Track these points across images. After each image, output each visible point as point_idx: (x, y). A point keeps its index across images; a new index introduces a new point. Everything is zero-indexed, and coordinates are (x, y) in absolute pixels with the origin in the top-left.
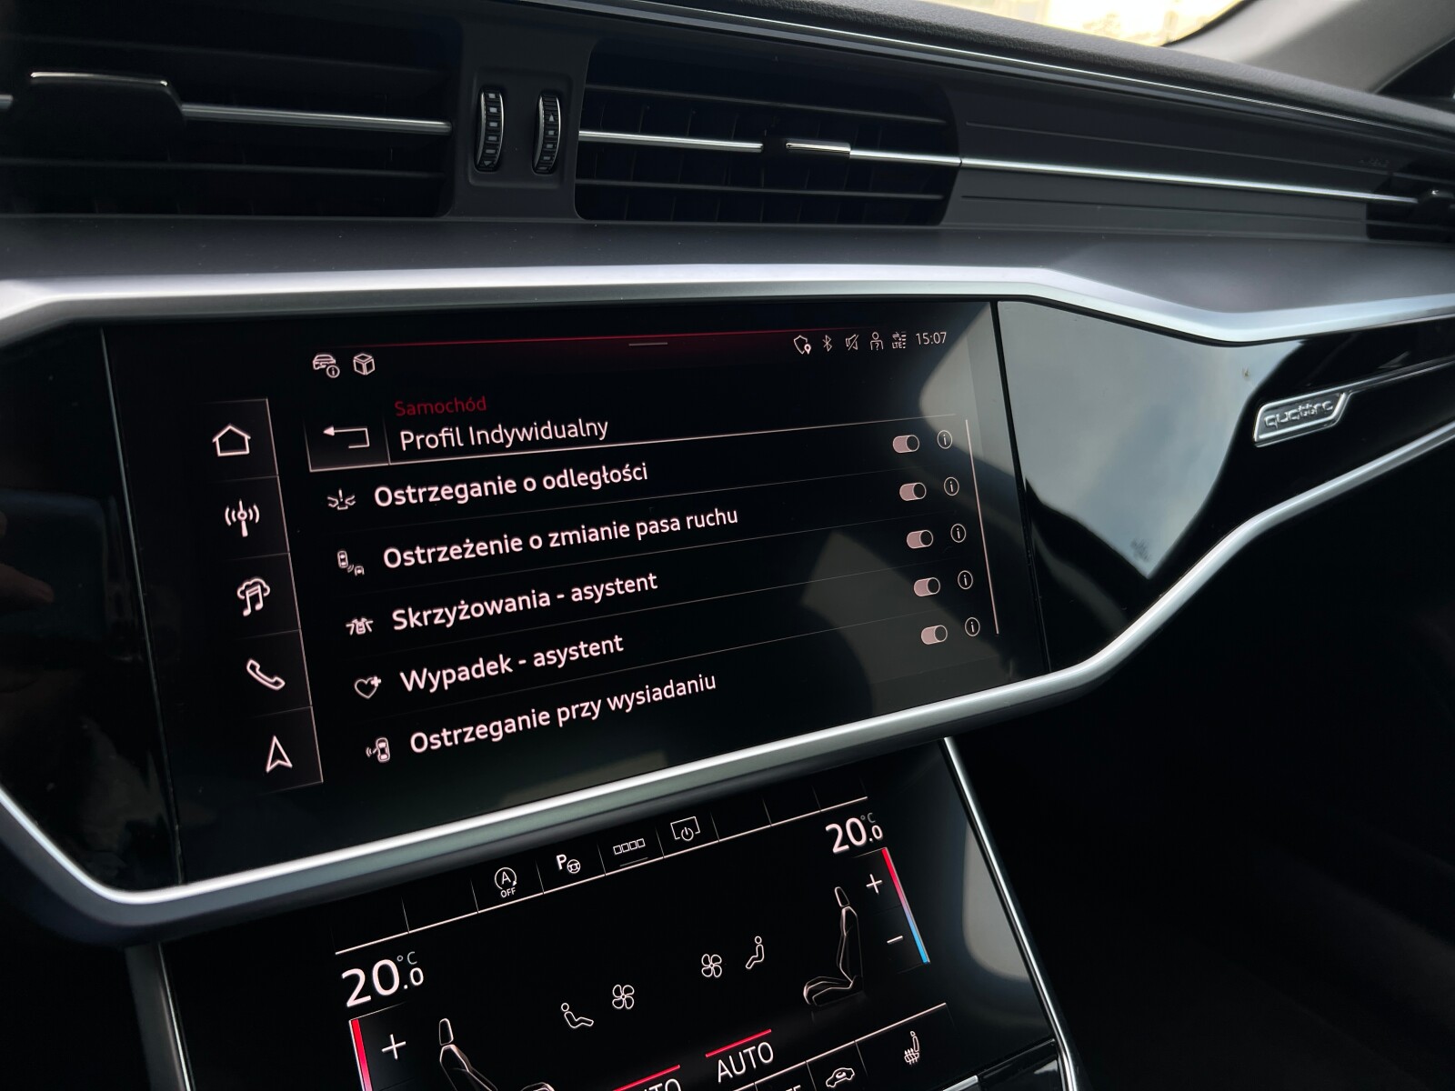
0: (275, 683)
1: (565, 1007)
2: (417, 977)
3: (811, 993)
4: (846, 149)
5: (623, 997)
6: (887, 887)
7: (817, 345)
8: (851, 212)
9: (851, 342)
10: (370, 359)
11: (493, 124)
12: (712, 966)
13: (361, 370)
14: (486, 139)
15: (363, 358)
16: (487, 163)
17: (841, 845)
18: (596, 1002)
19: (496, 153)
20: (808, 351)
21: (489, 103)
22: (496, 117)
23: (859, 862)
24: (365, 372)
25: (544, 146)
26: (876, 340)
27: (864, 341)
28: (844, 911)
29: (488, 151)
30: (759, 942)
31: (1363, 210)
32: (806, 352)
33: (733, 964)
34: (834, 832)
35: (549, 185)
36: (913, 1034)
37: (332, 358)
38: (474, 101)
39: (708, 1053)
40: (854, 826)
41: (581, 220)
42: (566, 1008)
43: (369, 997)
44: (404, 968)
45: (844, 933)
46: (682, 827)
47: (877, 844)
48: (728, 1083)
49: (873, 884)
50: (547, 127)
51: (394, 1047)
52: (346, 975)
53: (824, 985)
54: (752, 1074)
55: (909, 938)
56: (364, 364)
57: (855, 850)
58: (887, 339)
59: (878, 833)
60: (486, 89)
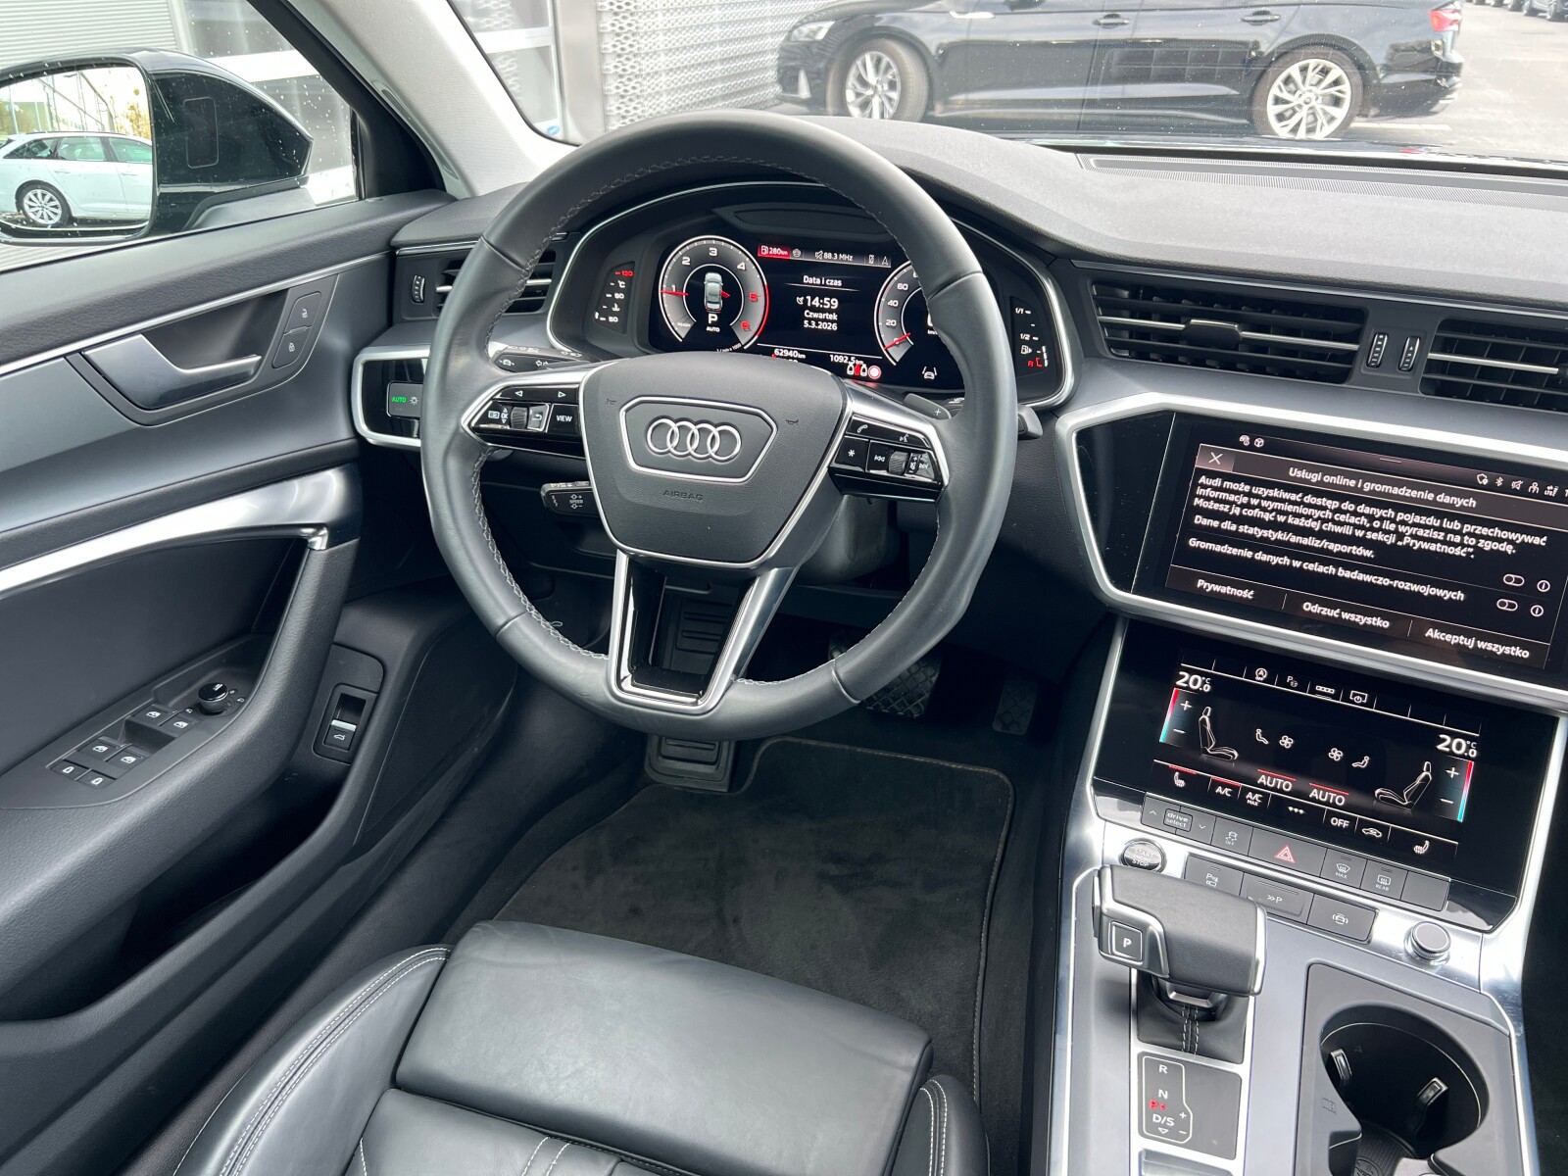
2: (1207, 688)
3: (1381, 793)
5: (1286, 742)
6: (1460, 778)
9: (1516, 485)
10: (1262, 441)
11: (1379, 349)
12: (1336, 755)
13: (1257, 445)
14: (1374, 354)
16: (1372, 364)
18: (1274, 738)
19: (1378, 361)
21: (1379, 340)
22: (1381, 346)
23: (1449, 759)
25: (1405, 360)
28: (1423, 774)
29: (1374, 360)
30: (1367, 759)
33: (1347, 761)
35: (1407, 377)
37: (1249, 438)
38: (1370, 338)
39: (1312, 783)
40: (1460, 743)
41: (1421, 395)
42: (1259, 732)
43: (1185, 685)
44: (1204, 683)
45: (1418, 782)
46: (1358, 695)
47: (1468, 758)
48: (1314, 800)
49: (1453, 773)
50: (1408, 351)
51: (1186, 705)
52: (1181, 673)
53: (1389, 794)
54: (1327, 803)
55: (1456, 806)
56: (1259, 442)
57: (1452, 753)
58: (1543, 488)
59: (1473, 753)
60: (1380, 333)
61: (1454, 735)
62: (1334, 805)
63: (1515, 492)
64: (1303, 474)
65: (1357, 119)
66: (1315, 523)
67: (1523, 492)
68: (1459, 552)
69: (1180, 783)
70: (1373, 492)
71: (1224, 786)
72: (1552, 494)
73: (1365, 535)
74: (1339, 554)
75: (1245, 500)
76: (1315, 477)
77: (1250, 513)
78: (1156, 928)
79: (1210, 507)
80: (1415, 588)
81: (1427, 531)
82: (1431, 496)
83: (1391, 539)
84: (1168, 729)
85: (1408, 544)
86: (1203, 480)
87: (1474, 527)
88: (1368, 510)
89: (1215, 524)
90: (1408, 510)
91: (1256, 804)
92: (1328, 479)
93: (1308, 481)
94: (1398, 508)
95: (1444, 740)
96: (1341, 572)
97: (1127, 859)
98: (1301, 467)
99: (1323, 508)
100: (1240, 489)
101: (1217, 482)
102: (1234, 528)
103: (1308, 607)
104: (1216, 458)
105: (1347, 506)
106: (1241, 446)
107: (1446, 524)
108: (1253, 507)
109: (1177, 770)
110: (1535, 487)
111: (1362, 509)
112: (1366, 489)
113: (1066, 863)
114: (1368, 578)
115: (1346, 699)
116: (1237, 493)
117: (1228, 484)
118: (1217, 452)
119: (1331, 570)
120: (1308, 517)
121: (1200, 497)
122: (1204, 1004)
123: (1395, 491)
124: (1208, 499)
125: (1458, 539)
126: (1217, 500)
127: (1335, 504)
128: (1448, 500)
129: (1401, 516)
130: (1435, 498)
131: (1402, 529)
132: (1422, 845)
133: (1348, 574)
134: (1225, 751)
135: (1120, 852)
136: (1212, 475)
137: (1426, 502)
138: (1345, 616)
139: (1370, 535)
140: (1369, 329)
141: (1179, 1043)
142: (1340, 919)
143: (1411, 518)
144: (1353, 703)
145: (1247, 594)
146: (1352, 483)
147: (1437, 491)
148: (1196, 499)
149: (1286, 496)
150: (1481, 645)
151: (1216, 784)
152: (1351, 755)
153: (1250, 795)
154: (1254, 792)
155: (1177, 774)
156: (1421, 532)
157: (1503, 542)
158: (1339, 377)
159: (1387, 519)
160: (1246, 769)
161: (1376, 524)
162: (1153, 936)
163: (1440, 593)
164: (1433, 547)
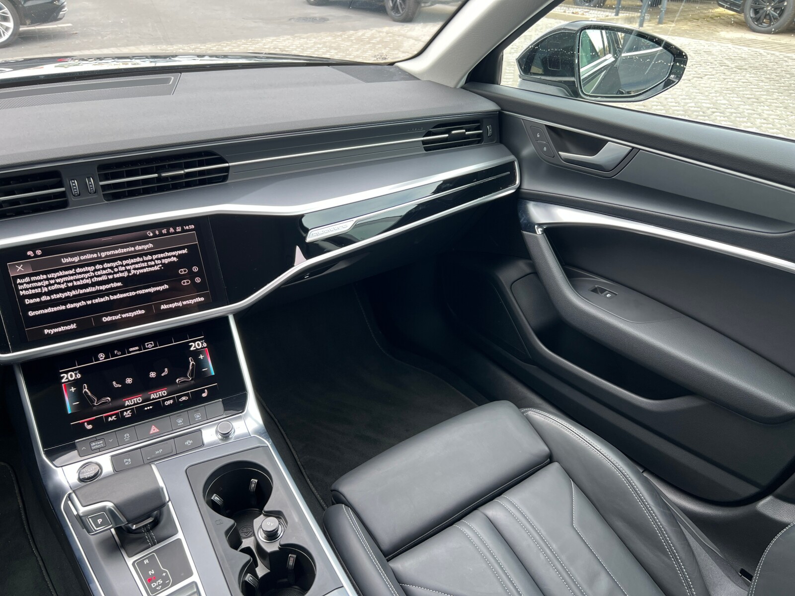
2: (79, 376)
3: (179, 381)
4: (182, 172)
5: (129, 381)
6: (205, 357)
7: (155, 233)
9: (164, 231)
10: (40, 251)
12: (153, 375)
14: (74, 190)
16: (76, 195)
17: (193, 348)
18: (121, 381)
19: (78, 193)
21: (72, 183)
22: (75, 186)
23: (197, 352)
25: (90, 189)
28: (191, 363)
29: (75, 193)
30: (166, 370)
31: (421, 143)
33: (159, 375)
35: (95, 196)
37: (31, 252)
38: (69, 185)
40: (198, 344)
41: (106, 202)
42: (114, 383)
43: (67, 380)
44: (76, 374)
45: (191, 368)
46: (149, 344)
47: (204, 348)
48: (153, 399)
49: (201, 357)
50: (90, 185)
51: (73, 389)
52: (62, 375)
53: (183, 379)
54: (160, 397)
55: (209, 369)
56: (39, 252)
57: (197, 349)
58: (175, 229)
59: (205, 345)
60: (72, 180)
61: (194, 342)
62: (163, 397)
63: (165, 235)
64: (69, 260)
65: (21, 26)
66: (87, 280)
67: (168, 233)
68: (157, 268)
69: (90, 427)
70: (107, 256)
71: (111, 416)
72: (180, 230)
73: (113, 276)
74: (106, 290)
75: (47, 282)
76: (76, 259)
77: (53, 288)
78: (109, 505)
79: (30, 293)
80: (147, 291)
81: (139, 264)
82: (132, 249)
83: (126, 274)
84: (70, 406)
85: (134, 273)
86: (19, 281)
87: (157, 255)
88: (109, 265)
89: (38, 300)
90: (126, 258)
91: (130, 415)
92: (82, 258)
93: (74, 262)
94: (121, 259)
95: (192, 345)
96: (112, 298)
97: (83, 479)
98: (66, 257)
99: (88, 272)
100: (42, 278)
101: (27, 279)
102: (48, 298)
103: (105, 319)
104: (20, 268)
105: (98, 267)
106: (30, 257)
107: (145, 258)
108: (53, 284)
109: (85, 422)
110: (172, 230)
111: (106, 265)
112: (103, 256)
113: (52, 500)
114: (125, 295)
115: (145, 348)
116: (40, 281)
117: (33, 278)
118: (19, 265)
119: (107, 298)
120: (82, 279)
121: (22, 290)
122: (150, 520)
123: (116, 252)
124: (27, 289)
125: (153, 263)
126: (32, 288)
127: (92, 268)
128: (140, 248)
129: (125, 262)
130: (135, 249)
131: (128, 268)
132: (204, 392)
133: (115, 297)
134: (103, 400)
135: (77, 477)
136: (22, 277)
137: (132, 252)
138: (124, 316)
139: (116, 276)
140: (65, 180)
141: (148, 545)
142: (189, 442)
143: (130, 261)
144: (148, 348)
145: (73, 326)
146: (95, 255)
147: (134, 246)
148: (21, 292)
149: (67, 273)
150: (185, 303)
151: (107, 417)
152: (159, 372)
153: (125, 413)
154: (126, 411)
155: (86, 423)
156: (137, 266)
157: (171, 257)
158: (64, 205)
159: (119, 266)
160: (118, 403)
161: (116, 270)
162: (111, 511)
163: (158, 288)
164: (145, 270)
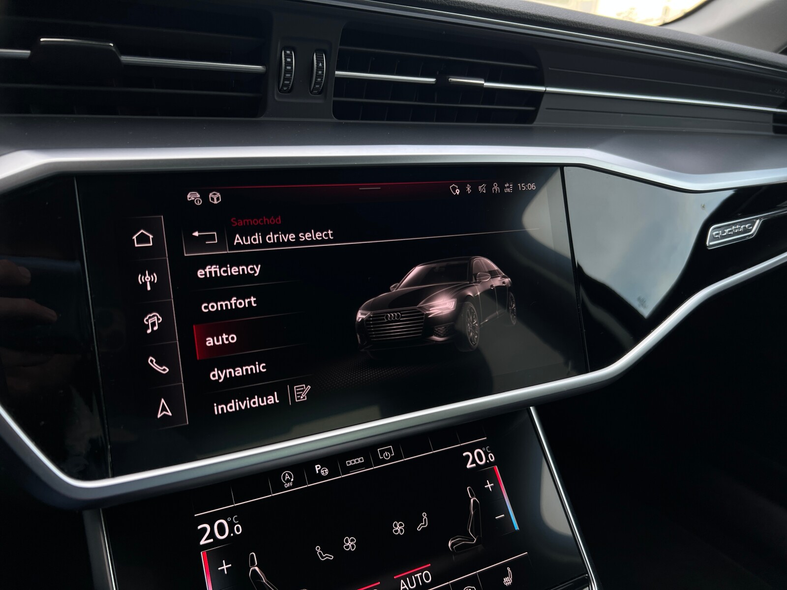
0: (163, 370)
1: (318, 548)
2: (238, 529)
3: (453, 545)
4: (482, 82)
5: (350, 544)
6: (496, 488)
7: (463, 190)
8: (485, 117)
9: (482, 189)
10: (218, 195)
11: (289, 68)
12: (398, 528)
13: (214, 201)
14: (285, 76)
15: (215, 194)
16: (285, 88)
17: (471, 464)
18: (335, 546)
19: (290, 83)
20: (458, 193)
21: (287, 56)
22: (290, 64)
23: (481, 473)
24: (216, 202)
25: (316, 80)
26: (496, 188)
27: (489, 187)
28: (472, 500)
29: (286, 82)
30: (425, 516)
31: (771, 117)
32: (456, 194)
33: (410, 528)
34: (468, 457)
35: (318, 101)
36: (509, 569)
37: (198, 194)
38: (278, 55)
39: (395, 576)
40: (479, 454)
41: (335, 120)
43: (211, 540)
44: (231, 524)
45: (472, 512)
46: (385, 451)
47: (491, 464)
49: (489, 486)
50: (318, 69)
51: (225, 566)
52: (200, 527)
53: (460, 540)
54: (419, 588)
55: (508, 516)
56: (215, 197)
57: (479, 467)
58: (502, 187)
59: (492, 458)
60: (285, 48)
61: (471, 449)
62: (425, 587)
67: (488, 194)
72: (510, 190)
106: (190, 206)
115: (378, 461)
132: (506, 575)
144: (384, 461)
152: (411, 520)
